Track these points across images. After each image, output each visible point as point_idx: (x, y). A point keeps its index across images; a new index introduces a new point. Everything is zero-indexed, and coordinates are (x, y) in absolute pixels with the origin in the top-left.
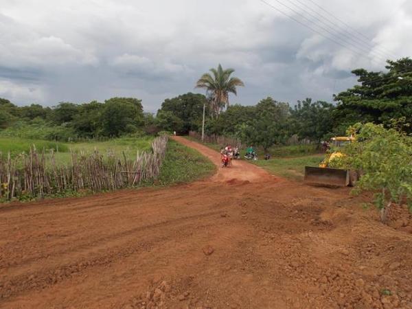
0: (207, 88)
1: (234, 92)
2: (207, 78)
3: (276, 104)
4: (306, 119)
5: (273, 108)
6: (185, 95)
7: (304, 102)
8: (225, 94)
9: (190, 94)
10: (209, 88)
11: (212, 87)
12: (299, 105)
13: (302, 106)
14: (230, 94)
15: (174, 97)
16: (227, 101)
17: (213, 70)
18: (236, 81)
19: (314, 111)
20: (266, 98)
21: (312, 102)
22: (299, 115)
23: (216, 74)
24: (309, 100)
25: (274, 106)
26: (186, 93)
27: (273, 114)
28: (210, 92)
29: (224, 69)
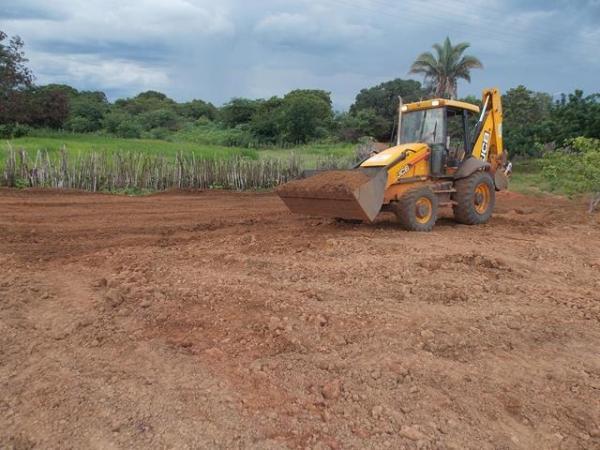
0: (425, 74)
1: (467, 77)
2: (426, 60)
3: (532, 96)
4: (570, 120)
5: (525, 102)
6: (390, 83)
7: (571, 95)
8: (453, 82)
9: (398, 82)
10: (429, 74)
11: (433, 72)
12: (563, 100)
13: (568, 101)
14: (460, 81)
15: (374, 86)
16: (455, 92)
17: (436, 46)
18: (472, 62)
19: (584, 108)
20: (516, 87)
21: (584, 96)
22: (561, 115)
23: (440, 52)
24: (579, 93)
25: (527, 99)
26: (393, 79)
27: (524, 112)
28: (429, 79)
29: (454, 43)
